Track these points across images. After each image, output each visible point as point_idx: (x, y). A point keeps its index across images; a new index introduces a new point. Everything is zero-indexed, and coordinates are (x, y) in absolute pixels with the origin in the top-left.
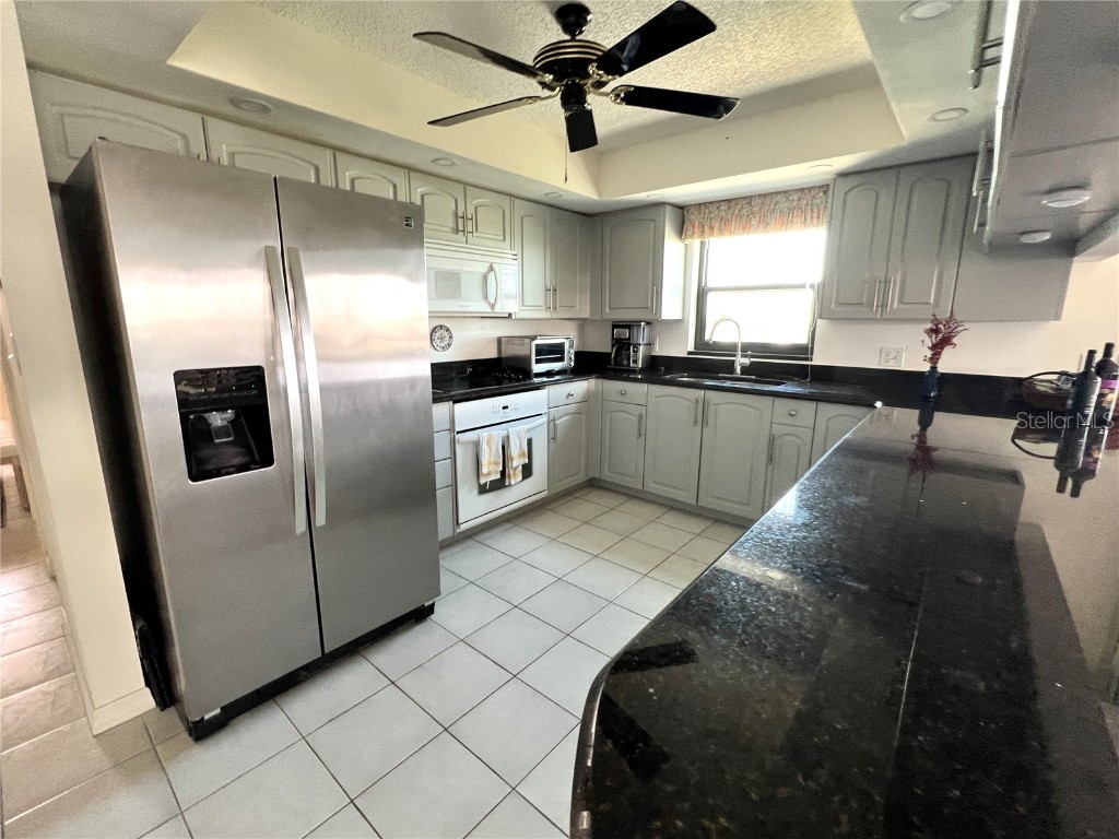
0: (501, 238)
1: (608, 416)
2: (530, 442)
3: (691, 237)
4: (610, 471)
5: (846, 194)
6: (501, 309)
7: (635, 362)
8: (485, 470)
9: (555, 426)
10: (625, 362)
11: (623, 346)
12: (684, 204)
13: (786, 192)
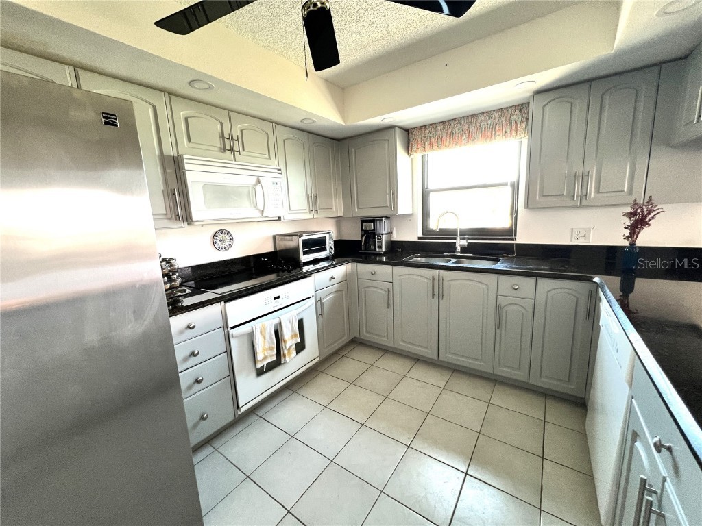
0: (267, 156)
1: (363, 290)
2: (301, 322)
3: (416, 152)
4: (367, 331)
5: (543, 108)
6: (271, 213)
7: (380, 247)
8: (260, 356)
9: (322, 305)
10: (372, 247)
11: (371, 235)
12: (409, 127)
13: (488, 112)
